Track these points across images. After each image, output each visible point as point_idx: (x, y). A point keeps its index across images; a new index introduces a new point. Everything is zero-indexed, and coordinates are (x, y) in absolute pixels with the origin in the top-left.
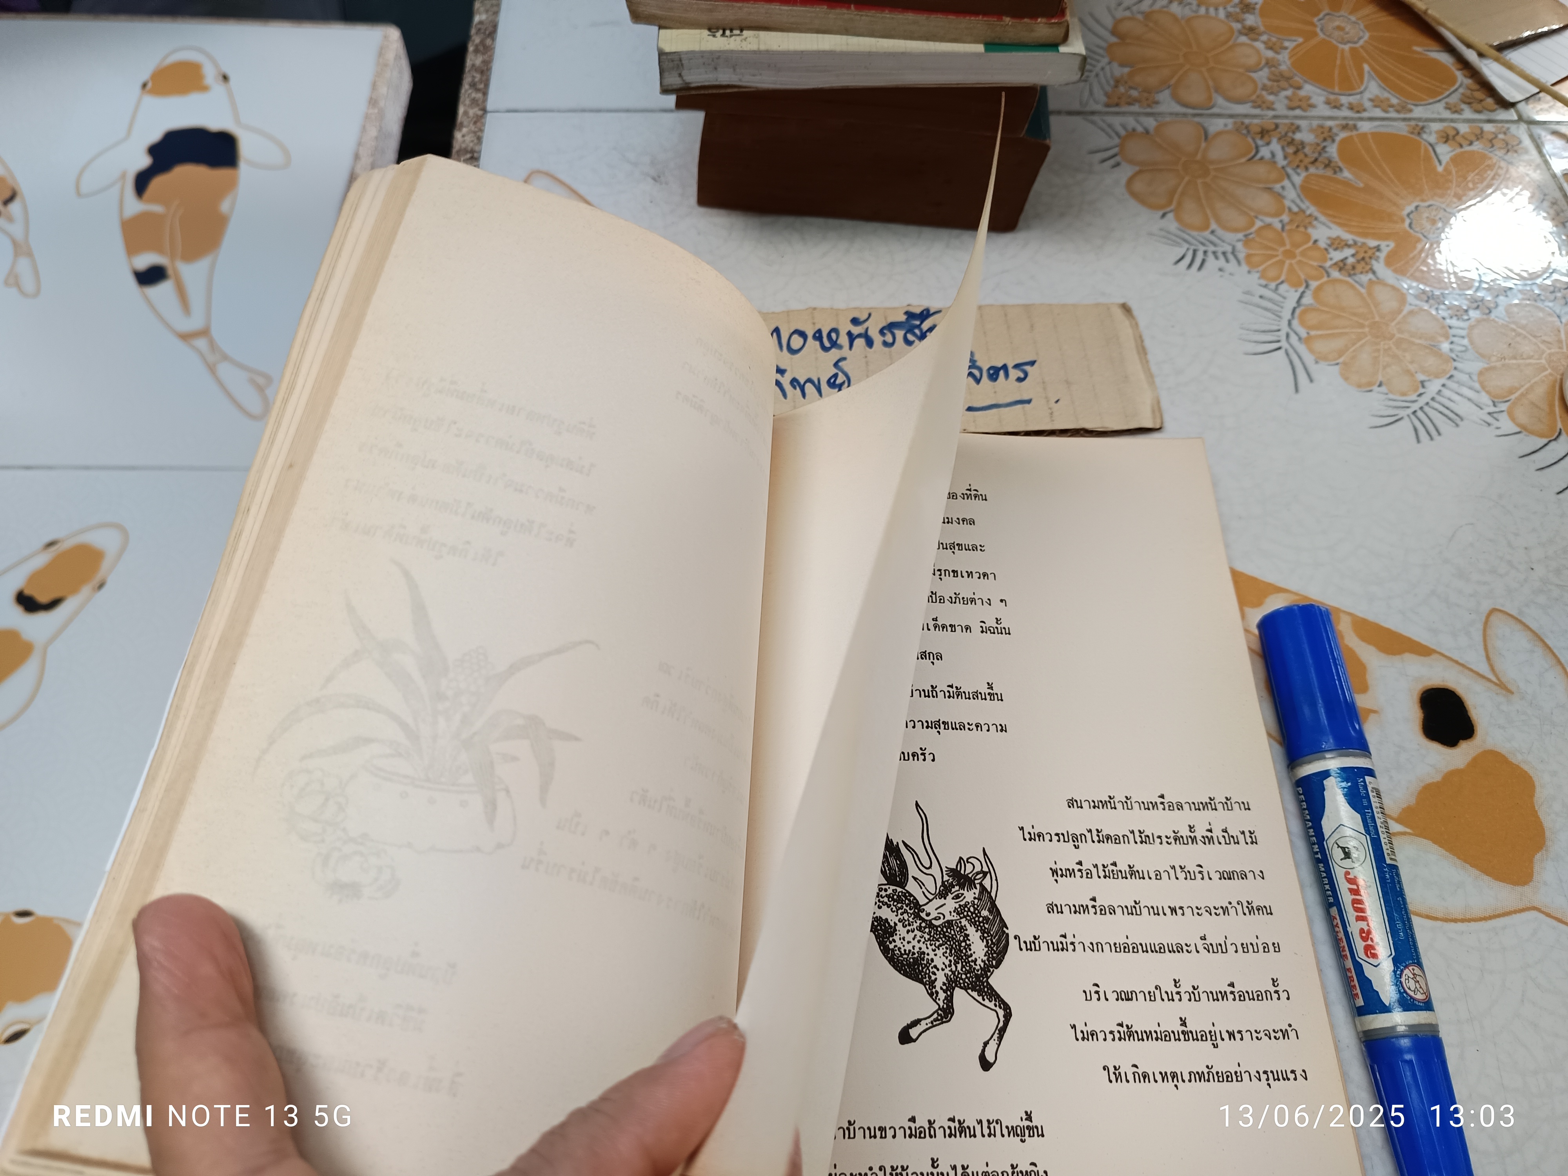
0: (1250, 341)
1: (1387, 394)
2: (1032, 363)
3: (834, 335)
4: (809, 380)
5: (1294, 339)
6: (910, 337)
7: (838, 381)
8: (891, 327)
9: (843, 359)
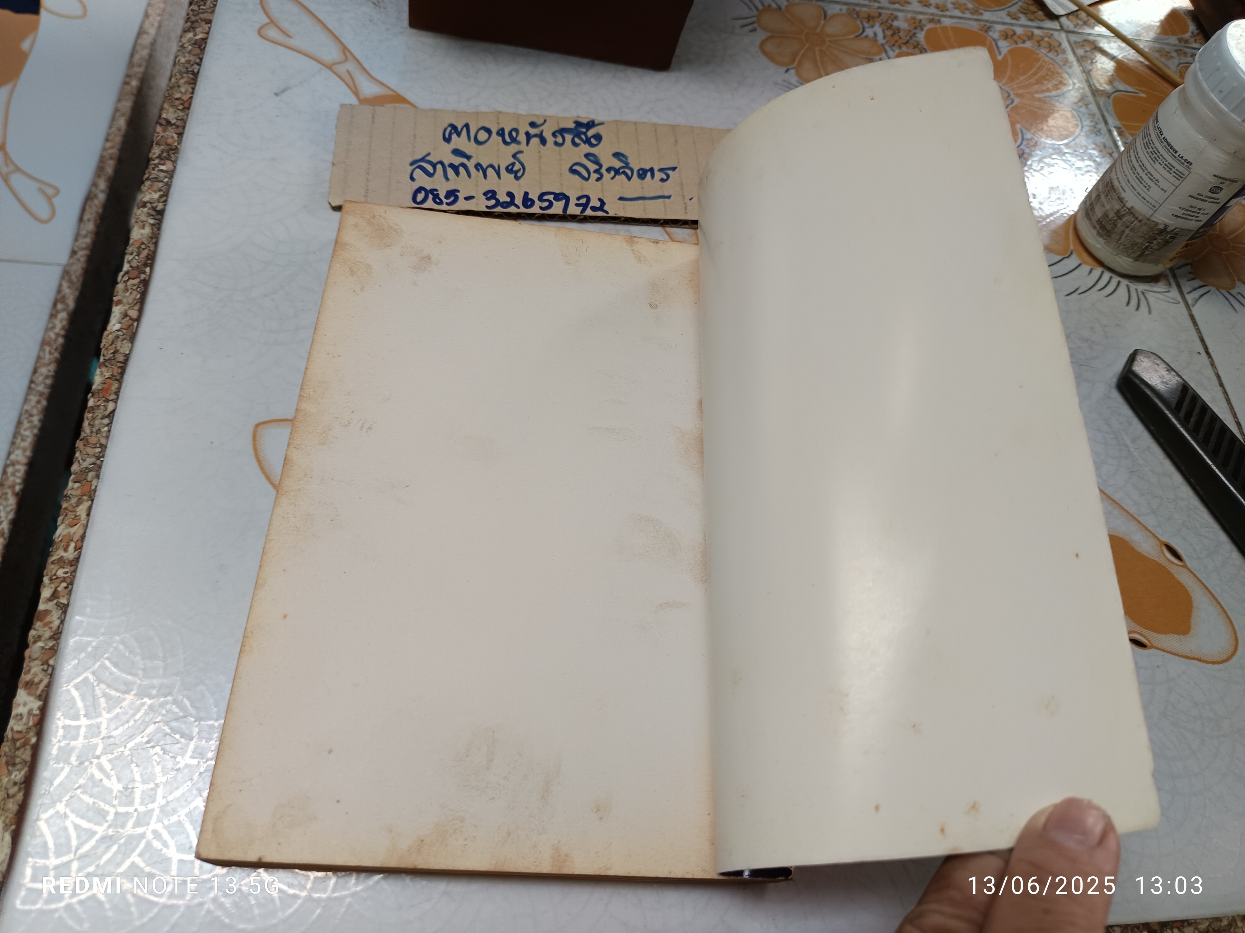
2: (674, 169)
3: (514, 134)
4: (491, 166)
6: (577, 140)
7: (515, 169)
8: (562, 131)
9: (520, 152)
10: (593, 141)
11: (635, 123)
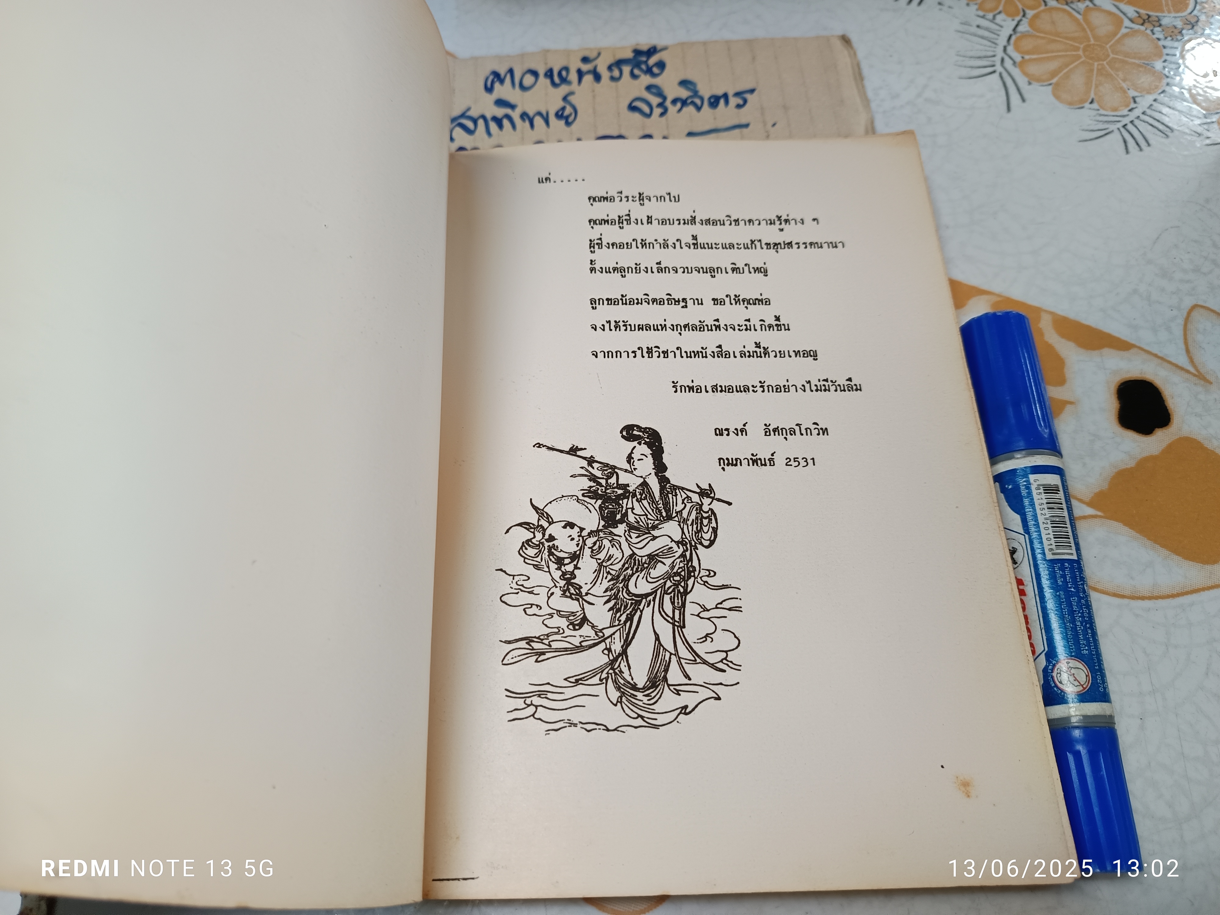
0: (965, 67)
1: (1098, 110)
2: (752, 91)
3: (564, 73)
4: (539, 114)
5: (1008, 63)
6: (636, 72)
7: (566, 113)
8: (619, 63)
9: (572, 93)
10: (656, 70)
11: (705, 43)
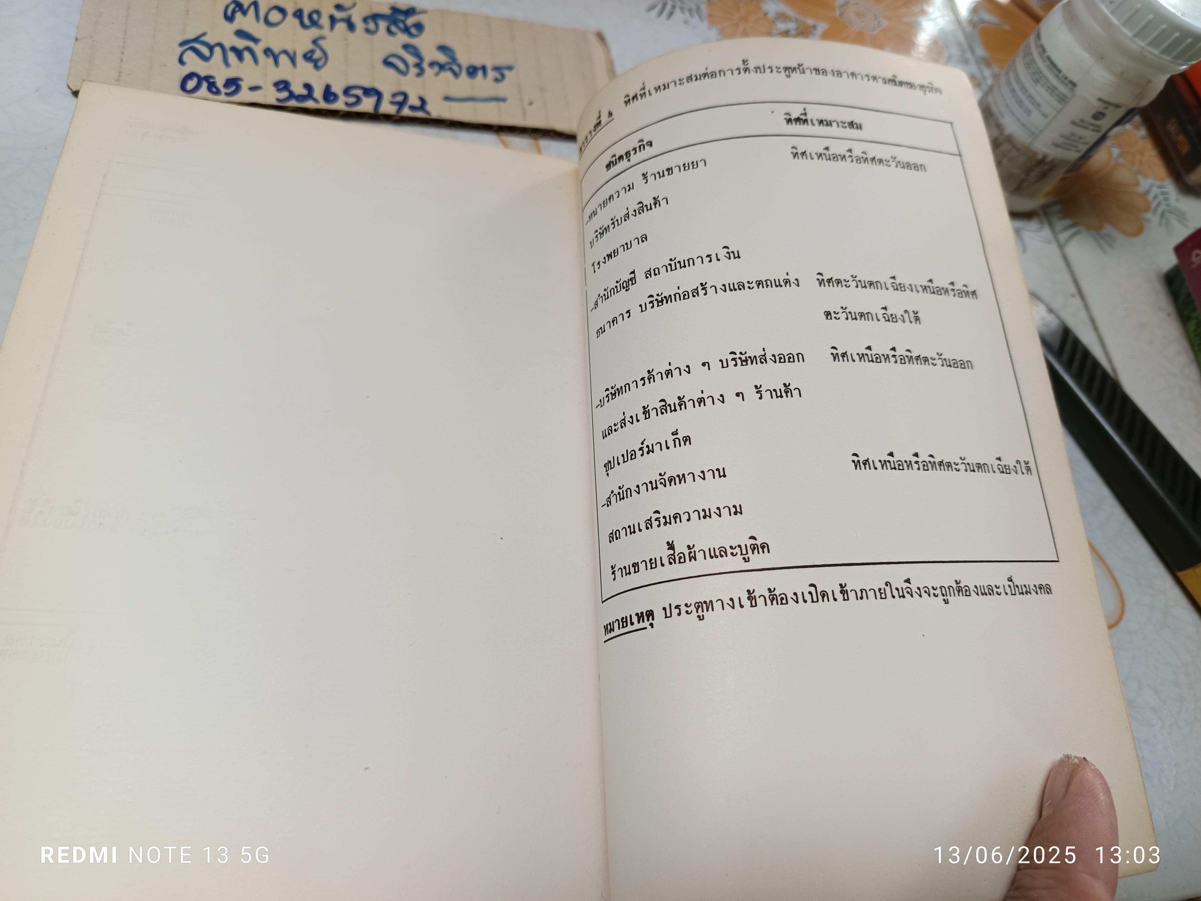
2: (510, 68)
3: (315, 16)
4: (285, 52)
6: (393, 28)
7: (315, 57)
8: (375, 17)
9: (322, 38)
10: (413, 30)
11: (465, 15)
